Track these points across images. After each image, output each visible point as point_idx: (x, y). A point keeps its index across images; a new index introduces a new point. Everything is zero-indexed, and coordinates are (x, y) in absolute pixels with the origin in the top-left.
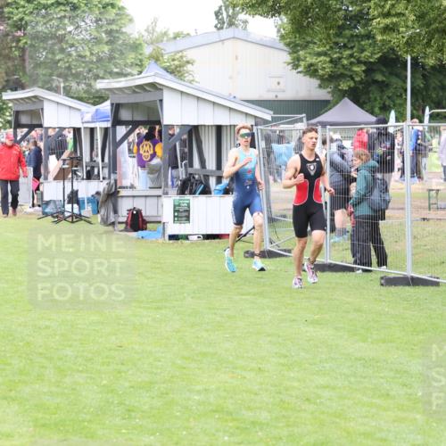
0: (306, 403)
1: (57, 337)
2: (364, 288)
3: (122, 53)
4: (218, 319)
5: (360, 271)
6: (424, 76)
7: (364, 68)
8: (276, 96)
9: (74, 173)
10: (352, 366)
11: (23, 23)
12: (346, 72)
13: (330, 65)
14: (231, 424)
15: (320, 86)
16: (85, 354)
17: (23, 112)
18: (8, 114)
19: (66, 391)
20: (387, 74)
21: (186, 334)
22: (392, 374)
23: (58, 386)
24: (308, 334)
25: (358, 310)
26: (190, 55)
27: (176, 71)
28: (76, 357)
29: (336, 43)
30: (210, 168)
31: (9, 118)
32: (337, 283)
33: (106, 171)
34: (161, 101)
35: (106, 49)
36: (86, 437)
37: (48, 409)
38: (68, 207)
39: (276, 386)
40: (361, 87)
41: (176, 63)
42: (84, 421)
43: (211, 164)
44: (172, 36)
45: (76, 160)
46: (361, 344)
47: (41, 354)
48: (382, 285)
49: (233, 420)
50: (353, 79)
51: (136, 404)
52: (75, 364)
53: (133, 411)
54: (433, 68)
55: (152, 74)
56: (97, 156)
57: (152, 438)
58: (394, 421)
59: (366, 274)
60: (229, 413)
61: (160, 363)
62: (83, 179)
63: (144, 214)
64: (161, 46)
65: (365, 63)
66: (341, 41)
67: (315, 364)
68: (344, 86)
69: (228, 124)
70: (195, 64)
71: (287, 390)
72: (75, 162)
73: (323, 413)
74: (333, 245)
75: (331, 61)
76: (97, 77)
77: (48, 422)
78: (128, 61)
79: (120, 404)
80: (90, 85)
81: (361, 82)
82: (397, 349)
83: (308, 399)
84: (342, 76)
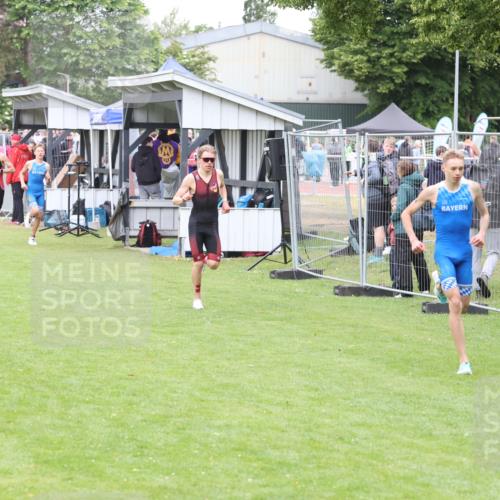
0: (339, 442)
1: (61, 363)
2: (403, 315)
3: (135, 48)
4: (241, 346)
5: (400, 296)
6: (473, 79)
7: (406, 69)
8: (308, 99)
9: (81, 180)
10: (389, 402)
11: (26, 11)
12: (386, 74)
13: (368, 65)
14: (255, 465)
15: (357, 89)
16: (92, 382)
17: (25, 111)
18: (7, 113)
19: (71, 424)
20: (431, 76)
21: (205, 362)
22: (435, 412)
23: (62, 419)
24: (342, 365)
25: (397, 340)
26: (212, 51)
27: (196, 68)
28: (83, 386)
29: (375, 41)
30: (234, 178)
31: (8, 118)
32: (373, 309)
33: (117, 178)
34: (180, 101)
35: (118, 42)
36: (94, 476)
37: (52, 443)
38: (74, 218)
39: (305, 422)
40: (401, 90)
41: (196, 59)
42: (91, 458)
43: (234, 173)
44: (192, 29)
45: (83, 166)
46: (401, 378)
47: (43, 381)
48: (424, 311)
49: (259, 460)
50: (393, 81)
51: (149, 440)
52: (81, 394)
53: (146, 448)
54: (483, 70)
55: (171, 71)
56: (107, 162)
57: (167, 478)
58: (438, 464)
59: (406, 299)
60: (253, 452)
61: (175, 395)
62: (91, 187)
63: (158, 228)
64: (178, 40)
65: (407, 64)
66: (380, 38)
67: (349, 399)
68: (383, 89)
69: (254, 129)
70: (217, 61)
71: (318, 427)
72: (82, 168)
73: (358, 454)
74: (370, 266)
75: (369, 61)
76: (107, 74)
77: (50, 458)
78: (142, 57)
79: (132, 439)
80: (99, 83)
81: (401, 85)
82: (441, 383)
83: (341, 439)
84: (381, 78)
